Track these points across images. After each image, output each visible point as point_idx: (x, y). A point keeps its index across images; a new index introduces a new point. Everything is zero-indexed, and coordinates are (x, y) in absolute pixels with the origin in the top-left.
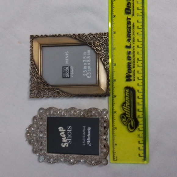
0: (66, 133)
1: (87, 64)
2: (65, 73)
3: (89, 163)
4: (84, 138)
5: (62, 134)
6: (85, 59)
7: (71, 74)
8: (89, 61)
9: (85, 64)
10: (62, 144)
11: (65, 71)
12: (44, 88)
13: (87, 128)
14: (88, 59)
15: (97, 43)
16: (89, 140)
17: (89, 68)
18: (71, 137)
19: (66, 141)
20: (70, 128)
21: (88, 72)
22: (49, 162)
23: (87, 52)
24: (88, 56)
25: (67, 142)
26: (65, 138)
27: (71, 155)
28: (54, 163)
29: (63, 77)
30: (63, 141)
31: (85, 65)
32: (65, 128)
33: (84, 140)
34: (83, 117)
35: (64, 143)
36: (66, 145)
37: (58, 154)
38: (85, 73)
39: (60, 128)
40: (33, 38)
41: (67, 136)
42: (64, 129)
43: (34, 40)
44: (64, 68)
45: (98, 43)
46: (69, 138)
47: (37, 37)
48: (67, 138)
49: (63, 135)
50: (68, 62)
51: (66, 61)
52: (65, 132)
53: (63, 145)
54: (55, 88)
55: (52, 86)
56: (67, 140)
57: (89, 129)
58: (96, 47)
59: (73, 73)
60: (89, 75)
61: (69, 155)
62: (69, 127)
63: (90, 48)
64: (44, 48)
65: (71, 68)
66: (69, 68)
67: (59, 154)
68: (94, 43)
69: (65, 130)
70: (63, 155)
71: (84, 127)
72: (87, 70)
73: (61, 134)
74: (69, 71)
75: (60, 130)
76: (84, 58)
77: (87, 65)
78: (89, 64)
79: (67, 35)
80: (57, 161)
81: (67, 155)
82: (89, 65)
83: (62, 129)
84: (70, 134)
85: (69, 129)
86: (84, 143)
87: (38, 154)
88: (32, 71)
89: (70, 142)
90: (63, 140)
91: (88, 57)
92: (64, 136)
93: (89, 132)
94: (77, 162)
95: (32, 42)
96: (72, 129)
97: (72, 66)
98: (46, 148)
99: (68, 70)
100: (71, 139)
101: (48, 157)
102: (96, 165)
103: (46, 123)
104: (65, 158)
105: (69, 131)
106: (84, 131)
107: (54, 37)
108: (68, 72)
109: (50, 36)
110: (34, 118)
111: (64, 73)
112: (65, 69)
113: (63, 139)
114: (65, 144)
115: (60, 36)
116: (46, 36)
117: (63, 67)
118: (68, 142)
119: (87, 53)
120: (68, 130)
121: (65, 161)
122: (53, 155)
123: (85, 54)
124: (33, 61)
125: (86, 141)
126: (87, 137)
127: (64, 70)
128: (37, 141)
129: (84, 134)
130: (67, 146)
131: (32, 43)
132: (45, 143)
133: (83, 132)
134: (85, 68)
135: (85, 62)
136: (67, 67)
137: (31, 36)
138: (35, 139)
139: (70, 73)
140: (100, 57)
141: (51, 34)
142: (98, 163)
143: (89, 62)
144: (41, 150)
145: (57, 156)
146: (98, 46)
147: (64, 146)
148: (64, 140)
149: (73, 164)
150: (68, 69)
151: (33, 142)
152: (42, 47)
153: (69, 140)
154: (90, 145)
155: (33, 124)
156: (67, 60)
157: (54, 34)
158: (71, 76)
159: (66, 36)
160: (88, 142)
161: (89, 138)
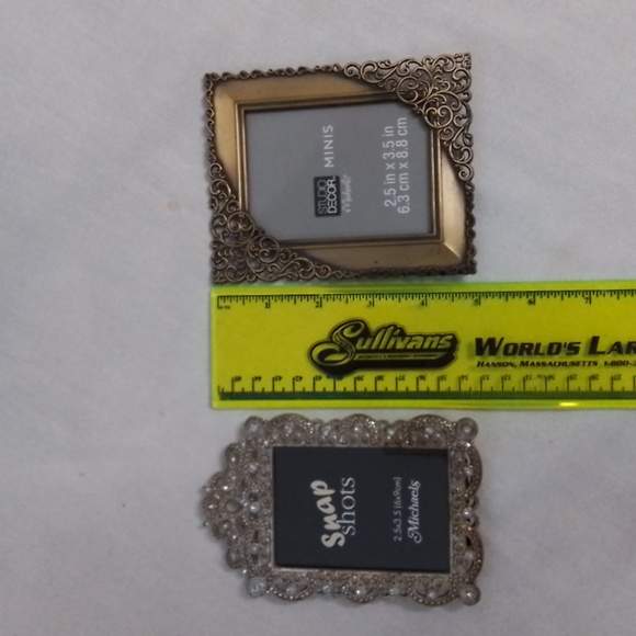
0: (336, 500)
1: (397, 166)
2: (324, 198)
3: (418, 599)
4: (397, 517)
5: (325, 503)
6: (389, 150)
7: (343, 201)
8: (404, 155)
9: (390, 166)
10: (324, 537)
11: (323, 193)
12: (257, 252)
13: (405, 484)
14: (402, 149)
15: (430, 91)
16: (414, 521)
17: (403, 178)
18: (353, 514)
19: (337, 527)
20: (351, 483)
21: (399, 193)
22: (282, 598)
23: (395, 124)
24: (401, 138)
25: (339, 531)
26: (335, 517)
27: (355, 572)
28: (300, 599)
29: (317, 214)
30: (327, 527)
31: (391, 171)
32: (334, 484)
33: (398, 523)
34: (395, 446)
35: (330, 533)
36: (339, 539)
37: (311, 571)
38: (391, 198)
39: (315, 485)
40: (213, 83)
41: (339, 511)
42: (329, 488)
43: (219, 90)
44: (319, 181)
45: (435, 94)
46: (347, 517)
47: (227, 78)
48: (339, 518)
49: (326, 507)
50: (333, 162)
51: (326, 159)
52: (331, 496)
53: (327, 540)
54: (293, 251)
55: (283, 243)
56: (342, 525)
57: (415, 486)
58: (428, 106)
59: (349, 199)
60: (403, 203)
61: (348, 573)
62: (345, 482)
63: (406, 111)
64: (252, 118)
65: (342, 181)
66: (337, 182)
67: (317, 571)
68: (421, 92)
69: (332, 492)
70: (329, 571)
71: (398, 481)
72: (396, 186)
73: (320, 503)
74: (338, 193)
75: (318, 492)
76: (385, 146)
77: (397, 171)
78: (403, 165)
79: (328, 67)
80: (307, 591)
81: (341, 572)
82: (404, 170)
83: (322, 487)
84: (348, 502)
85: (348, 488)
86: (397, 534)
87: (245, 571)
88: (217, 196)
89: (351, 531)
90: (326, 523)
91: (400, 144)
92: (331, 509)
93: (415, 498)
94: (376, 594)
95: (210, 97)
96: (356, 487)
97: (345, 176)
98: (270, 549)
99: (332, 190)
100: (353, 522)
101: (280, 581)
102: (442, 604)
103: (269, 468)
104: (337, 584)
105: (348, 495)
106: (397, 493)
107: (285, 75)
108: (332, 197)
109: (272, 74)
110: (230, 451)
111: (319, 198)
112: (322, 184)
113: (326, 519)
114: (335, 536)
115: (303, 71)
116: (257, 75)
117: (316, 179)
118: (345, 530)
119: (396, 129)
120: (343, 492)
121: (337, 593)
122: (295, 573)
123: (388, 131)
124: (219, 161)
125: (406, 525)
126: (406, 514)
127: (322, 189)
128: (242, 527)
129: (398, 503)
130: (341, 543)
131: (212, 101)
132: (268, 534)
133: (395, 498)
134: (390, 179)
135: (389, 161)
136: (331, 178)
137: (207, 76)
138: (233, 520)
139: (339, 200)
140: (442, 141)
141: (275, 68)
142: (447, 598)
143: (403, 161)
144: (255, 557)
145: (309, 575)
146: (434, 104)
147: (330, 544)
148: (331, 522)
149: (364, 602)
150: (332, 186)
151: (228, 529)
152: (246, 112)
153: (347, 525)
154: (418, 539)
155: (227, 470)
156: (327, 156)
157: (284, 67)
158: (343, 208)
159: (326, 71)
160: (410, 529)
161: (415, 517)
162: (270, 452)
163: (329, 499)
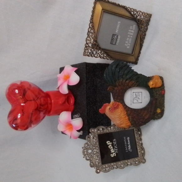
0: (113, 145)
1: (130, 36)
4: (126, 146)
5: (110, 147)
10: (111, 155)
13: (126, 138)
16: (129, 147)
18: (117, 148)
19: (114, 151)
20: (115, 140)
21: (129, 43)
25: (114, 152)
26: (113, 149)
28: (109, 171)
30: (111, 152)
32: (111, 141)
33: (126, 148)
35: (112, 153)
38: (127, 44)
39: (107, 142)
41: (114, 147)
42: (111, 142)
46: (116, 149)
48: (114, 149)
49: (111, 147)
57: (128, 138)
69: (111, 143)
71: (125, 138)
72: (129, 41)
73: (109, 146)
75: (108, 144)
82: (131, 38)
83: (109, 143)
84: (115, 145)
85: (115, 142)
86: (127, 150)
87: (95, 167)
89: (117, 152)
92: (112, 147)
93: (129, 141)
96: (116, 141)
105: (115, 143)
106: (125, 141)
113: (111, 150)
114: (114, 154)
120: (114, 143)
125: (128, 148)
126: (128, 145)
130: (115, 155)
133: (124, 142)
134: (128, 39)
140: (141, 34)
143: (132, 35)
147: (113, 156)
148: (112, 151)
154: (131, 151)
161: (130, 146)
162: (97, 136)
163: (111, 145)
